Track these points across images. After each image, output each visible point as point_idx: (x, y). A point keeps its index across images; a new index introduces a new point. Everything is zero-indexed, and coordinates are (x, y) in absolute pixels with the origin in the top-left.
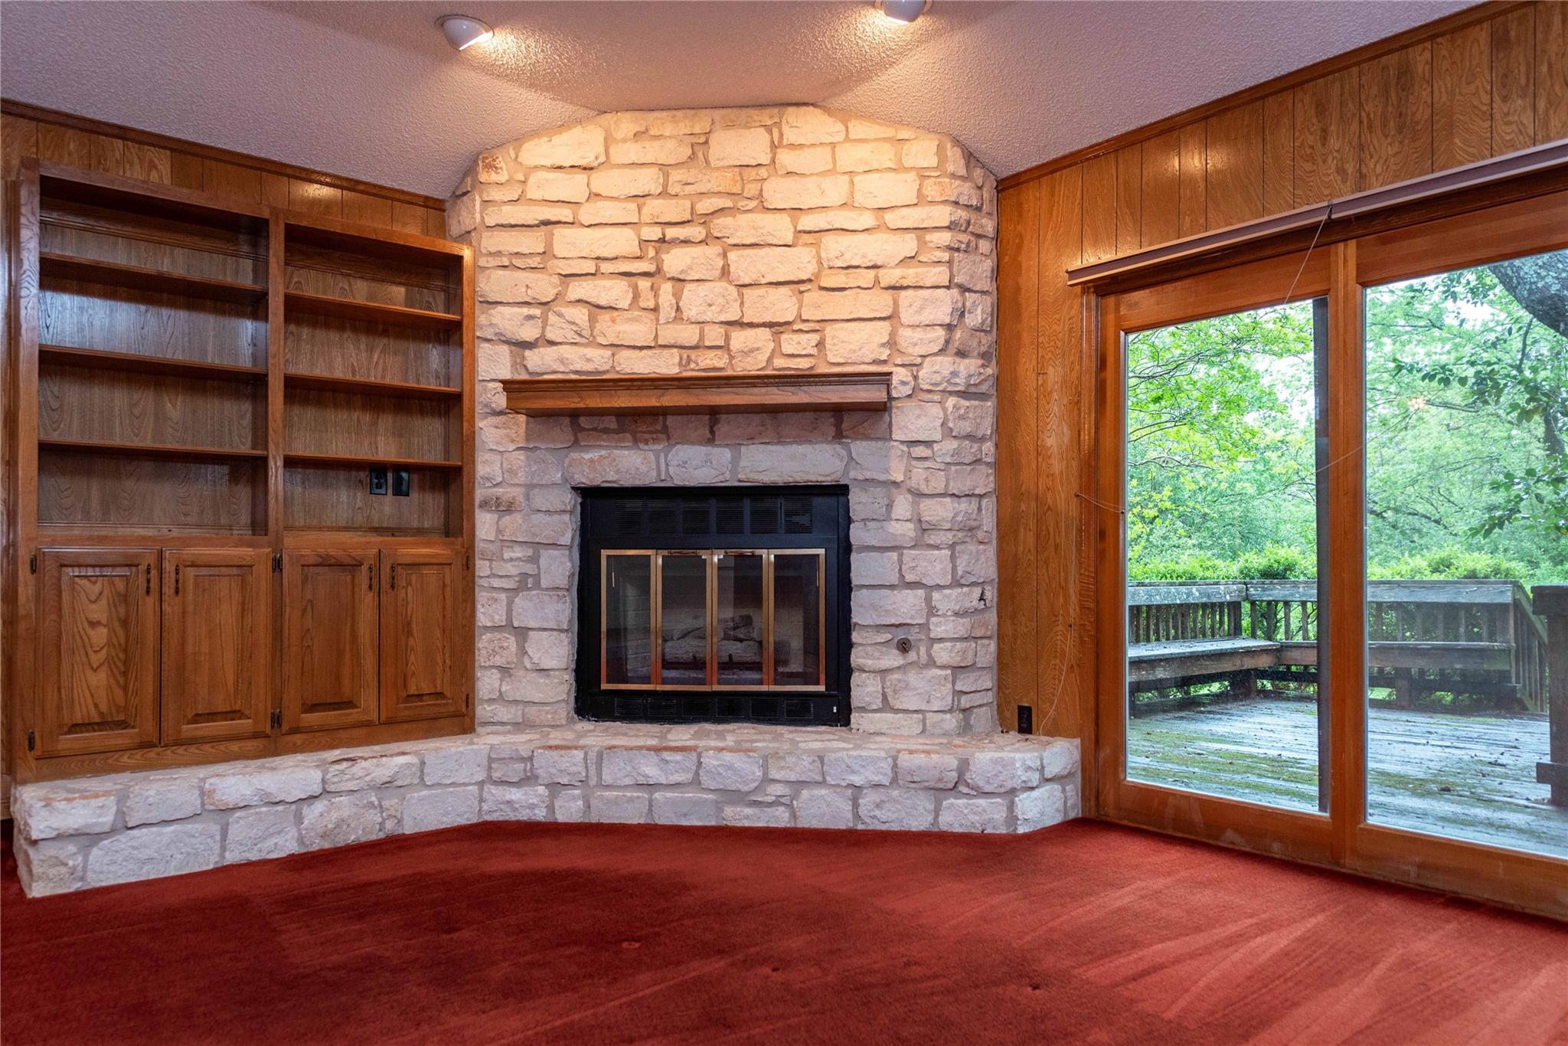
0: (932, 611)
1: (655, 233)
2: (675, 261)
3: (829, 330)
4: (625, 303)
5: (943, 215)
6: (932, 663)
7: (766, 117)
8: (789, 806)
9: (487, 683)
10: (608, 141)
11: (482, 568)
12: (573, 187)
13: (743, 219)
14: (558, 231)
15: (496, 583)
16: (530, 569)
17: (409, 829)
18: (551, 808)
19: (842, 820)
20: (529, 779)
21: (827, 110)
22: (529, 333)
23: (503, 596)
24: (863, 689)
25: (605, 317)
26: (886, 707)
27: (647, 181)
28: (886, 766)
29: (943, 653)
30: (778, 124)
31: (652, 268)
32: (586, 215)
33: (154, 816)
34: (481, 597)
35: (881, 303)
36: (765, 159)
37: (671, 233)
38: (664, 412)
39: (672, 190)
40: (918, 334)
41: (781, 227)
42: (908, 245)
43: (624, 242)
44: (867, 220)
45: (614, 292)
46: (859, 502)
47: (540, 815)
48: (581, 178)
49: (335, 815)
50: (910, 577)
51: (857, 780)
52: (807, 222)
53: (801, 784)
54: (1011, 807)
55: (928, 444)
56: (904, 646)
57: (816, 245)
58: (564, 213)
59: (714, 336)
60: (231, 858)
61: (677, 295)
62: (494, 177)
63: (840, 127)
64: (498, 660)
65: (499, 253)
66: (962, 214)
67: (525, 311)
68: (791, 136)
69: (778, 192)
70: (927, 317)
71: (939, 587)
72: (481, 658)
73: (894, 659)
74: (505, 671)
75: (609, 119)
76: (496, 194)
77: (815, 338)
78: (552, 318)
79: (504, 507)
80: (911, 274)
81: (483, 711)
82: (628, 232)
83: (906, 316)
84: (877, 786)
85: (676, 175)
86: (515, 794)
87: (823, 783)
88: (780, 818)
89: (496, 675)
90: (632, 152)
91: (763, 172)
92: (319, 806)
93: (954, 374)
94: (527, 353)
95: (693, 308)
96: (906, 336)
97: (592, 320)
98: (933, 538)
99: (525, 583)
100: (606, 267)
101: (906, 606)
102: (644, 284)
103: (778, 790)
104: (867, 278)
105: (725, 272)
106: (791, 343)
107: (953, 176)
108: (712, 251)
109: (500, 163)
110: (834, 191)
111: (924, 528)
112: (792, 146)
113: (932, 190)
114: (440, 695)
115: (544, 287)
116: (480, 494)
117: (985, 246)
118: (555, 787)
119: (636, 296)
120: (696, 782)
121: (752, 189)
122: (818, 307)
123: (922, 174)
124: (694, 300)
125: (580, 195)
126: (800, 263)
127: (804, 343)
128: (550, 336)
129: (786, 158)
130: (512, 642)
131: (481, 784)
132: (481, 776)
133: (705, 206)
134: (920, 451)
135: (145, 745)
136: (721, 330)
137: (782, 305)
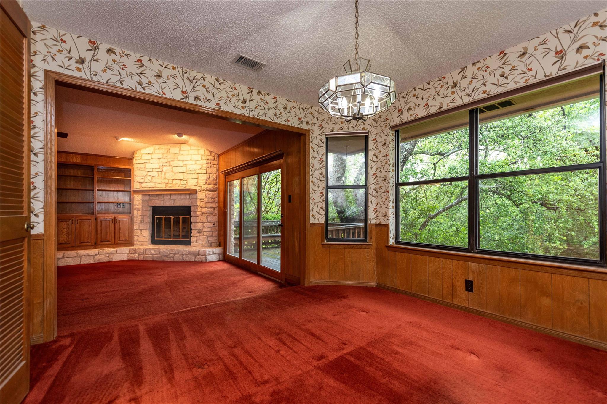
0: (204, 227)
1: (162, 164)
2: (165, 169)
3: (189, 181)
4: (157, 176)
5: (205, 162)
6: (203, 235)
7: (178, 145)
8: (173, 258)
10: (154, 149)
11: (135, 219)
12: (149, 157)
13: (175, 162)
14: (147, 164)
15: (137, 222)
16: (142, 220)
17: (114, 260)
18: (138, 258)
19: (181, 260)
20: (135, 253)
21: (188, 144)
22: (142, 181)
23: (138, 224)
24: (193, 239)
25: (154, 178)
26: (196, 242)
27: (160, 156)
29: (205, 233)
30: (180, 147)
31: (161, 170)
32: (151, 161)
33: (69, 256)
34: (135, 224)
35: (195, 176)
36: (178, 152)
37: (164, 164)
38: (163, 194)
39: (164, 157)
40: (202, 181)
41: (181, 164)
42: (200, 166)
43: (157, 166)
44: (194, 163)
45: (155, 174)
46: (192, 209)
48: (150, 155)
49: (100, 257)
50: (200, 221)
51: (183, 253)
52: (185, 163)
53: (175, 254)
54: (206, 258)
55: (203, 199)
56: (199, 232)
57: (186, 166)
58: (147, 161)
59: (171, 181)
60: (82, 263)
61: (165, 175)
62: (137, 155)
63: (189, 147)
64: (137, 235)
65: (137, 168)
66: (209, 161)
67: (142, 177)
68: (182, 149)
69: (180, 158)
70: (203, 178)
71: (204, 223)
72: (135, 234)
73: (198, 235)
74: (138, 236)
75: (154, 146)
76: (137, 158)
77: (186, 182)
78: (146, 178)
79: (138, 210)
80: (200, 171)
81: (135, 243)
82: (157, 164)
83: (200, 178)
84: (186, 254)
85: (165, 155)
86: (133, 255)
87: (178, 254)
89: (137, 237)
90: (157, 151)
91: (178, 155)
92: (98, 256)
93: (207, 188)
94: (142, 184)
95: (167, 177)
96: (200, 181)
97: (152, 179)
98: (203, 215)
99: (141, 222)
100: (154, 170)
101: (199, 226)
102: (160, 173)
103: (171, 255)
104: (194, 172)
105: (172, 171)
106: (183, 182)
107: (207, 155)
108: (170, 167)
109: (138, 153)
110: (188, 158)
111: (203, 213)
112: (182, 150)
113: (203, 158)
114: (126, 240)
115: (144, 173)
116: (134, 207)
117: (215, 166)
118: (139, 254)
119: (159, 175)
120: (160, 254)
121: (176, 157)
122: (186, 176)
123: (202, 155)
124: (167, 176)
125: (150, 158)
126: (183, 169)
128: (145, 181)
129: (182, 152)
130: (139, 232)
131: (128, 254)
132: (128, 253)
133: (169, 160)
134: (202, 200)
135: (72, 247)
136: (171, 180)
137: (181, 176)
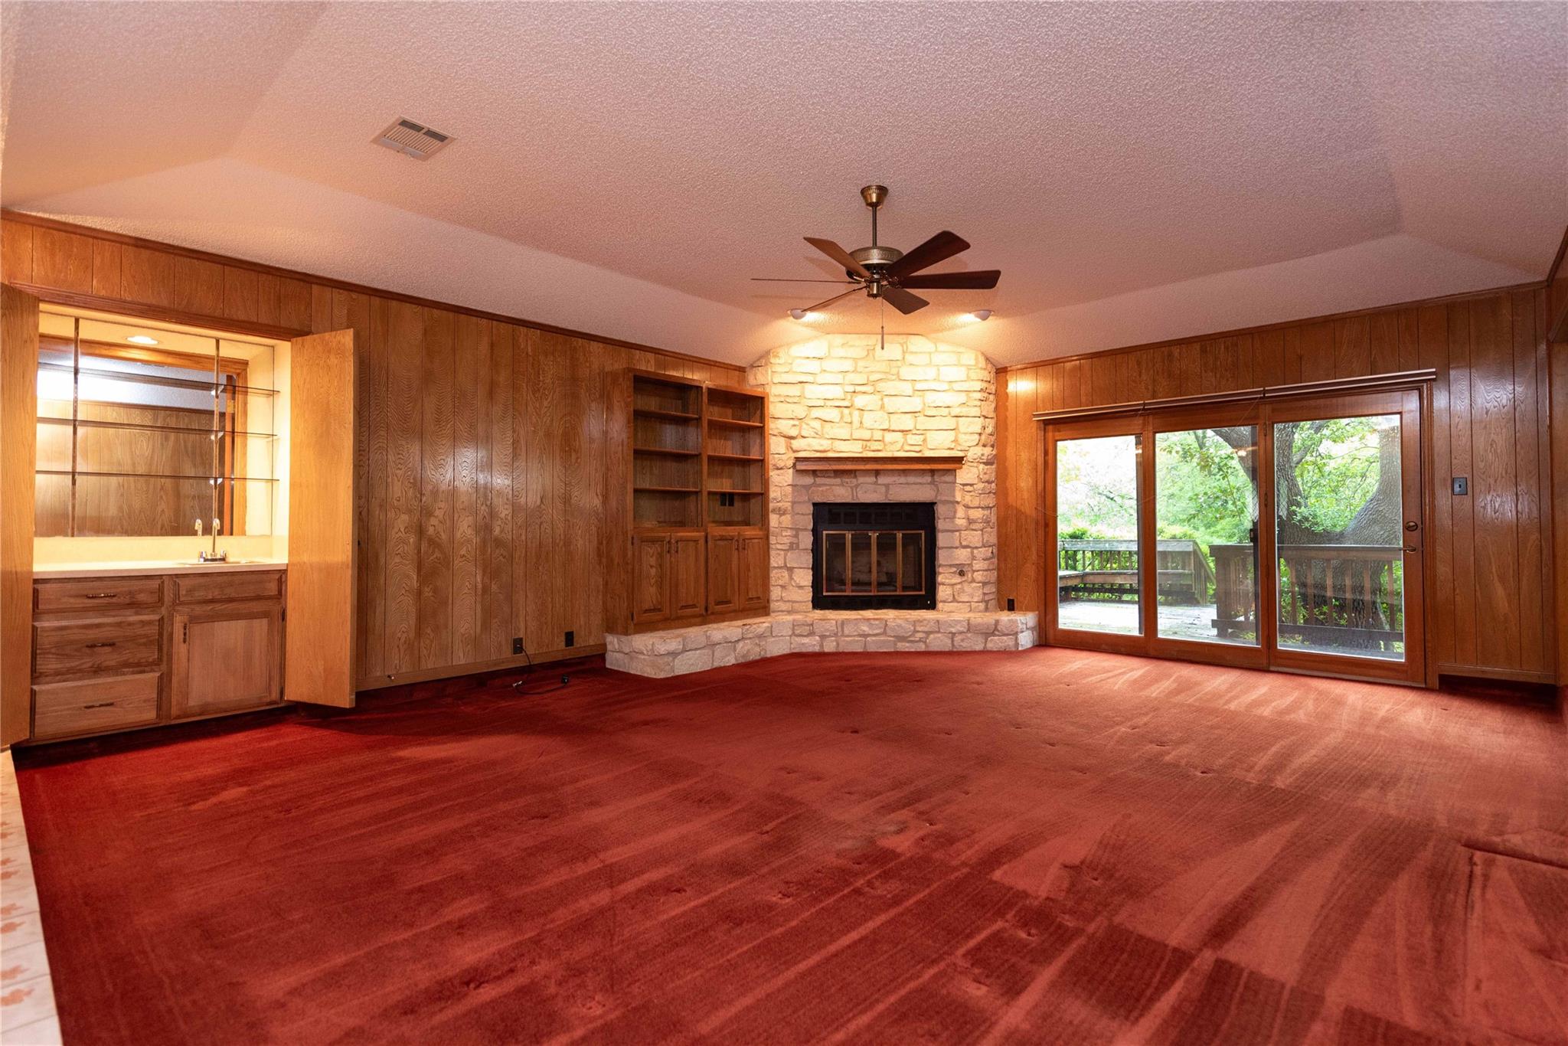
0: (974, 558)
1: (851, 389)
2: (860, 401)
3: (929, 434)
4: (837, 420)
5: (978, 386)
6: (973, 581)
7: (901, 339)
8: (925, 642)
9: (775, 593)
10: (830, 346)
11: (773, 540)
12: (814, 366)
13: (890, 384)
14: (806, 385)
15: (779, 547)
16: (795, 540)
17: (769, 655)
18: (822, 646)
19: (948, 647)
20: (811, 634)
21: (927, 338)
22: (793, 432)
23: (782, 552)
24: (942, 592)
25: (828, 425)
26: (954, 600)
27: (848, 365)
28: (965, 624)
29: (978, 576)
30: (906, 343)
31: (849, 405)
32: (820, 379)
34: (773, 553)
35: (951, 423)
36: (899, 357)
37: (858, 389)
38: (855, 471)
39: (859, 370)
40: (968, 437)
41: (907, 388)
42: (963, 398)
43: (836, 392)
44: (946, 386)
45: (833, 414)
46: (941, 510)
47: (817, 649)
48: (818, 362)
49: (746, 648)
50: (964, 543)
51: (953, 630)
52: (919, 386)
53: (928, 633)
54: (1016, 639)
55: (971, 485)
56: (962, 573)
57: (923, 396)
58: (809, 378)
59: (878, 435)
60: (716, 664)
61: (861, 417)
62: (777, 361)
63: (933, 345)
64: (781, 582)
65: (779, 395)
66: (985, 385)
67: (792, 422)
68: (912, 348)
69: (905, 372)
70: (970, 430)
71: (976, 548)
72: (773, 581)
73: (957, 579)
74: (783, 587)
75: (830, 337)
76: (778, 369)
77: (922, 437)
78: (804, 426)
79: (781, 512)
80: (964, 411)
81: (773, 605)
82: (838, 388)
83: (962, 429)
84: (961, 633)
85: (861, 364)
86: (806, 640)
87: (939, 632)
88: (922, 647)
89: (779, 588)
90: (842, 352)
91: (899, 363)
92: (741, 644)
93: (983, 455)
94: (792, 441)
95: (867, 423)
96: (962, 438)
97: (822, 427)
98: (973, 526)
99: (793, 547)
100: (829, 403)
101: (962, 556)
102: (846, 411)
103: (919, 635)
104: (945, 412)
105: (882, 407)
106: (912, 439)
107: (981, 369)
108: (877, 397)
109: (781, 354)
110: (931, 373)
111: (971, 521)
112: (912, 353)
113: (973, 375)
114: (759, 598)
115: (801, 412)
116: (771, 506)
117: (992, 397)
118: (823, 637)
119: (842, 418)
120: (884, 633)
121: (894, 371)
122: (923, 423)
123: (969, 368)
124: (869, 419)
125: (817, 371)
126: (915, 404)
127: (918, 439)
128: (804, 434)
129: (909, 358)
130: (786, 574)
131: (790, 636)
132: (790, 633)
133: (873, 377)
134: (968, 488)
135: (666, 619)
136: (881, 433)
137: (907, 423)
